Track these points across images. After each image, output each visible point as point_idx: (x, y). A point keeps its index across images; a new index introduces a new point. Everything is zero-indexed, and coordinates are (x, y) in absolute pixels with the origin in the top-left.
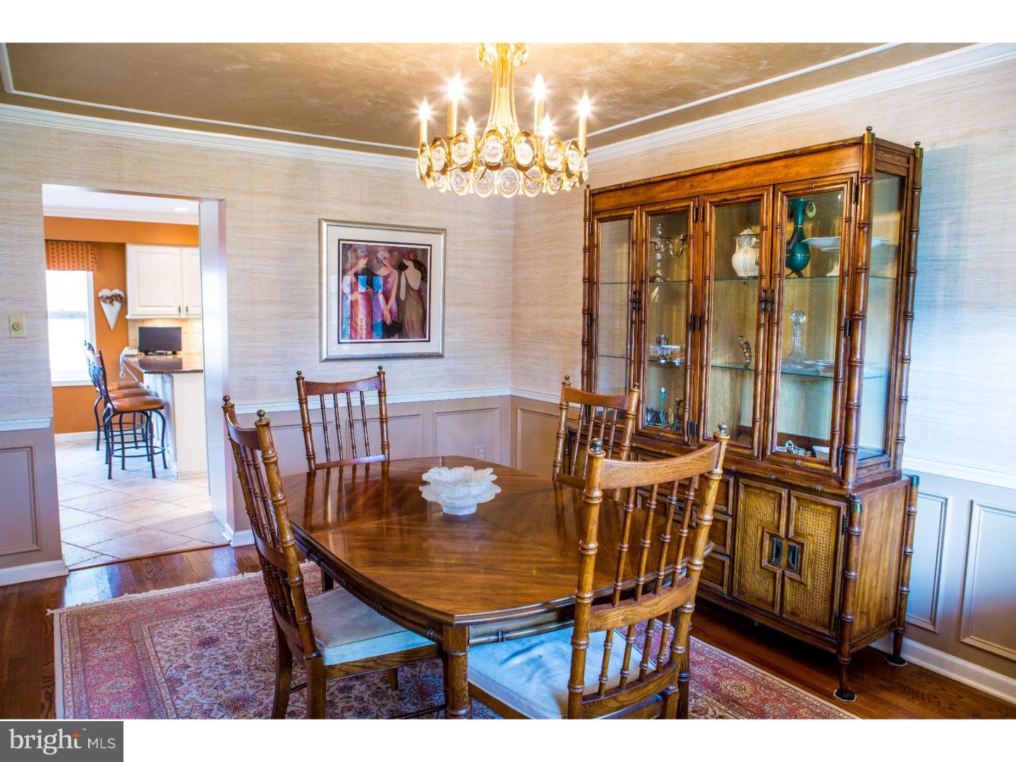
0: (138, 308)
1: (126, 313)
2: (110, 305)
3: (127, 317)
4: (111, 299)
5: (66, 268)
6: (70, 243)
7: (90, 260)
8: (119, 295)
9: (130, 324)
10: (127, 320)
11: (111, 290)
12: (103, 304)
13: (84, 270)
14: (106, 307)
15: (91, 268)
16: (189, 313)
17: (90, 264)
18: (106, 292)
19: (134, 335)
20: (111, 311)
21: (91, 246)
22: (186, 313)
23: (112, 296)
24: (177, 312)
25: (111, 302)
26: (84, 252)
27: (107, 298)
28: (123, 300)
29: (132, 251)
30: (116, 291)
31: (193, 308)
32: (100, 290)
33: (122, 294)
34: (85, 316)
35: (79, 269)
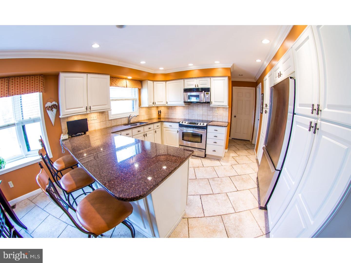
0: (66, 111)
1: (60, 115)
2: (51, 111)
3: (60, 117)
4: (51, 108)
5: (29, 92)
6: (31, 77)
7: (41, 85)
8: (55, 105)
9: (61, 121)
10: (60, 118)
11: (51, 103)
12: (47, 111)
13: (37, 92)
14: (49, 112)
15: (41, 90)
16: (92, 110)
17: (41, 88)
18: (49, 104)
19: (64, 127)
20: (52, 114)
21: (42, 77)
22: (89, 110)
23: (52, 105)
24: (86, 111)
25: (52, 110)
26: (38, 81)
27: (50, 107)
28: (57, 107)
29: (63, 76)
30: (54, 103)
31: (94, 107)
32: (46, 103)
33: (57, 104)
34: (40, 119)
35: (35, 92)
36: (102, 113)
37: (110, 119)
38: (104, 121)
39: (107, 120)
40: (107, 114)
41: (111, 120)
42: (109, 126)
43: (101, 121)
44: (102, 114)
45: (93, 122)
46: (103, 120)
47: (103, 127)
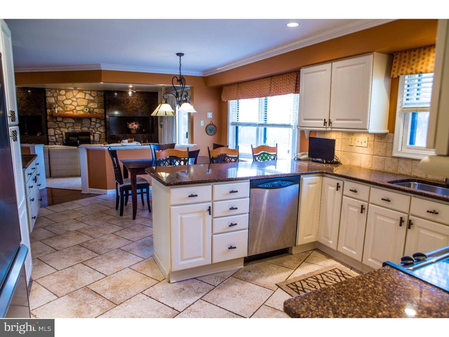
15: (293, 91)
22: (329, 126)
36: (381, 137)
37: (395, 154)
38: (380, 154)
39: (388, 154)
40: (391, 141)
41: (398, 158)
42: (390, 170)
43: (375, 153)
44: (380, 141)
45: (360, 150)
46: (380, 152)
47: (375, 167)
